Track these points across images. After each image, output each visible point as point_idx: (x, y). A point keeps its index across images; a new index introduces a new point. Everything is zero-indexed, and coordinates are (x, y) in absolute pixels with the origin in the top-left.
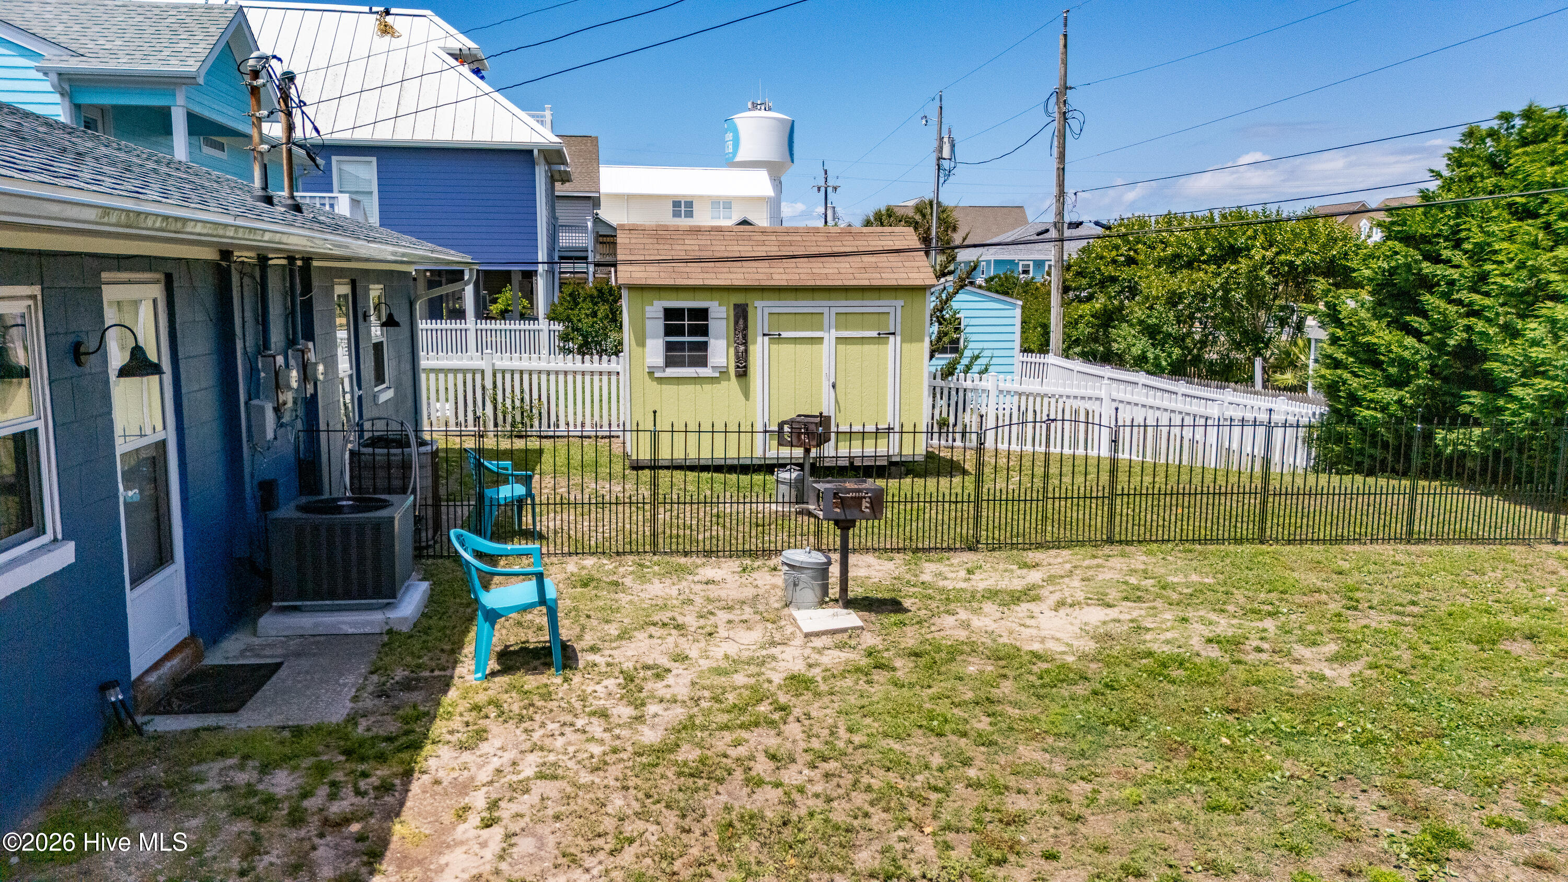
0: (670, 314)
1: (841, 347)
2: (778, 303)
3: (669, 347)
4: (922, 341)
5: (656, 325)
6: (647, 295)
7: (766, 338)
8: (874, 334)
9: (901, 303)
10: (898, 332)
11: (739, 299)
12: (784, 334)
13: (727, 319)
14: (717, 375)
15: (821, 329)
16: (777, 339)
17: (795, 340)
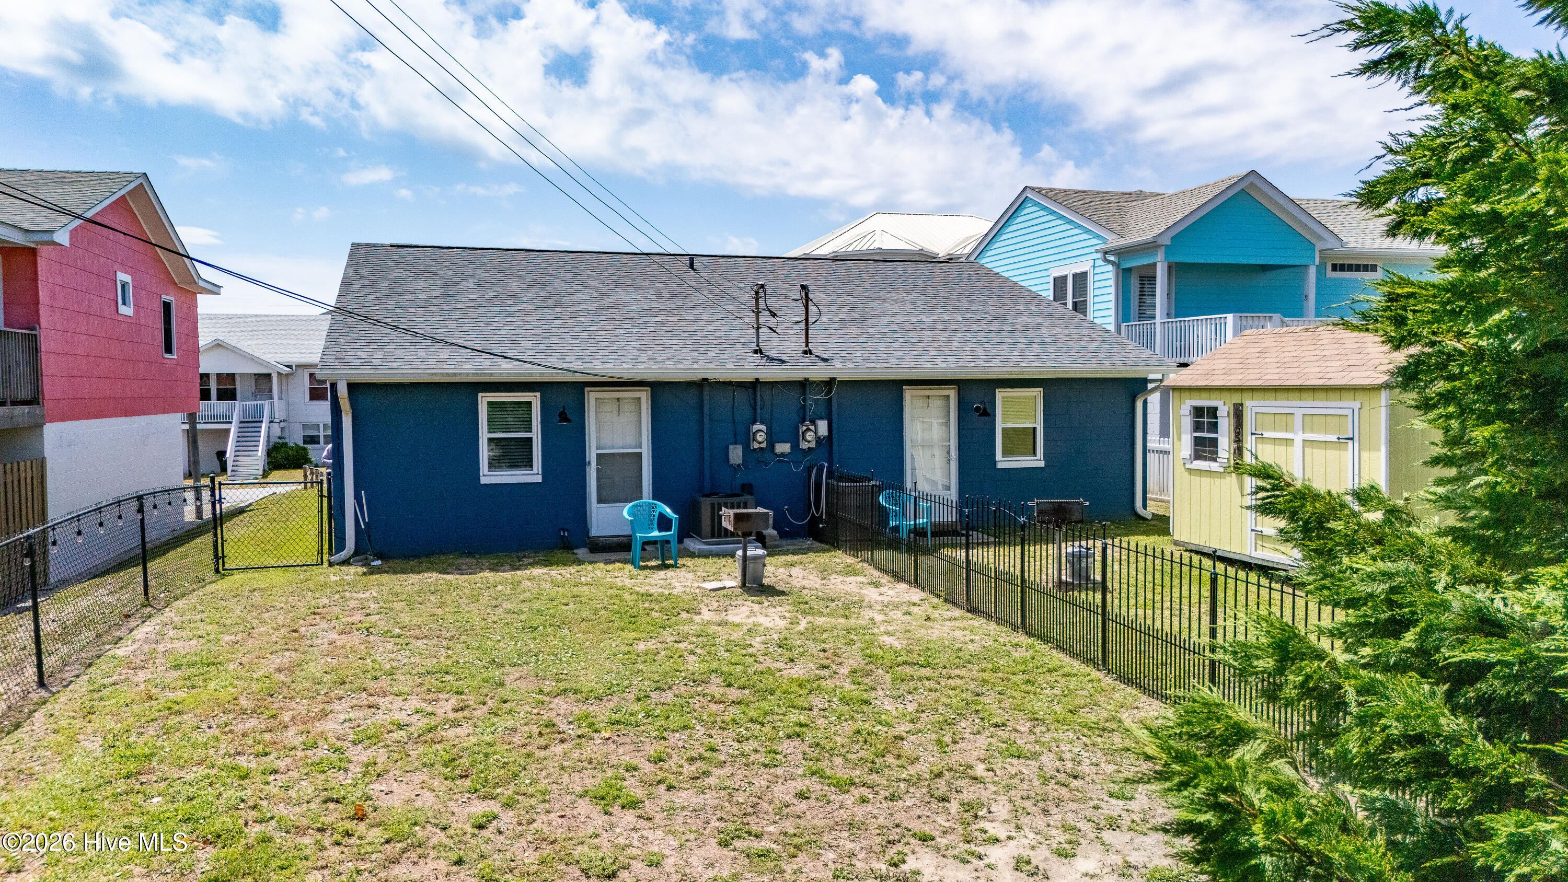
0: (1198, 412)
1: (1308, 450)
2: (1262, 403)
3: (1198, 442)
4: (1379, 450)
5: (1187, 422)
6: (1184, 394)
7: (1253, 437)
8: (1334, 438)
9: (1356, 405)
10: (1356, 438)
11: (1236, 398)
12: (1266, 435)
13: (1228, 416)
14: (1222, 470)
15: (1292, 431)
16: (1261, 438)
17: (1274, 440)
